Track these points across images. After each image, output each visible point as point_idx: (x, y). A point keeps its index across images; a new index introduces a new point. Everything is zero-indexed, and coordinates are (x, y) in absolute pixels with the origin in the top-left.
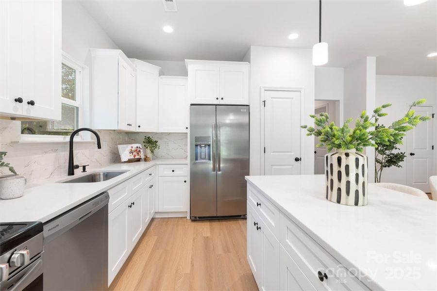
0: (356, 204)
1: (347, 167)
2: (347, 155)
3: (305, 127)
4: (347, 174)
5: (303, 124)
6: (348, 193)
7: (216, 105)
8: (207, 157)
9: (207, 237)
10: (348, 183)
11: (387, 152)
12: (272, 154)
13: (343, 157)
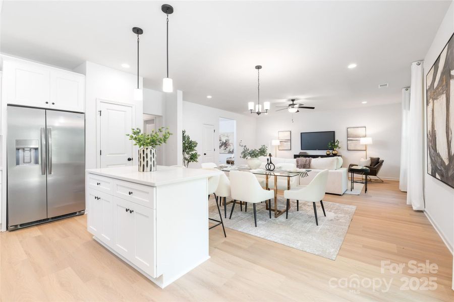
0: (151, 171)
1: (147, 154)
2: (147, 149)
3: (128, 135)
4: (147, 157)
5: (127, 134)
6: (147, 166)
7: (46, 109)
8: (33, 160)
9: (39, 236)
10: (147, 161)
11: (190, 153)
12: (108, 156)
13: (145, 150)
